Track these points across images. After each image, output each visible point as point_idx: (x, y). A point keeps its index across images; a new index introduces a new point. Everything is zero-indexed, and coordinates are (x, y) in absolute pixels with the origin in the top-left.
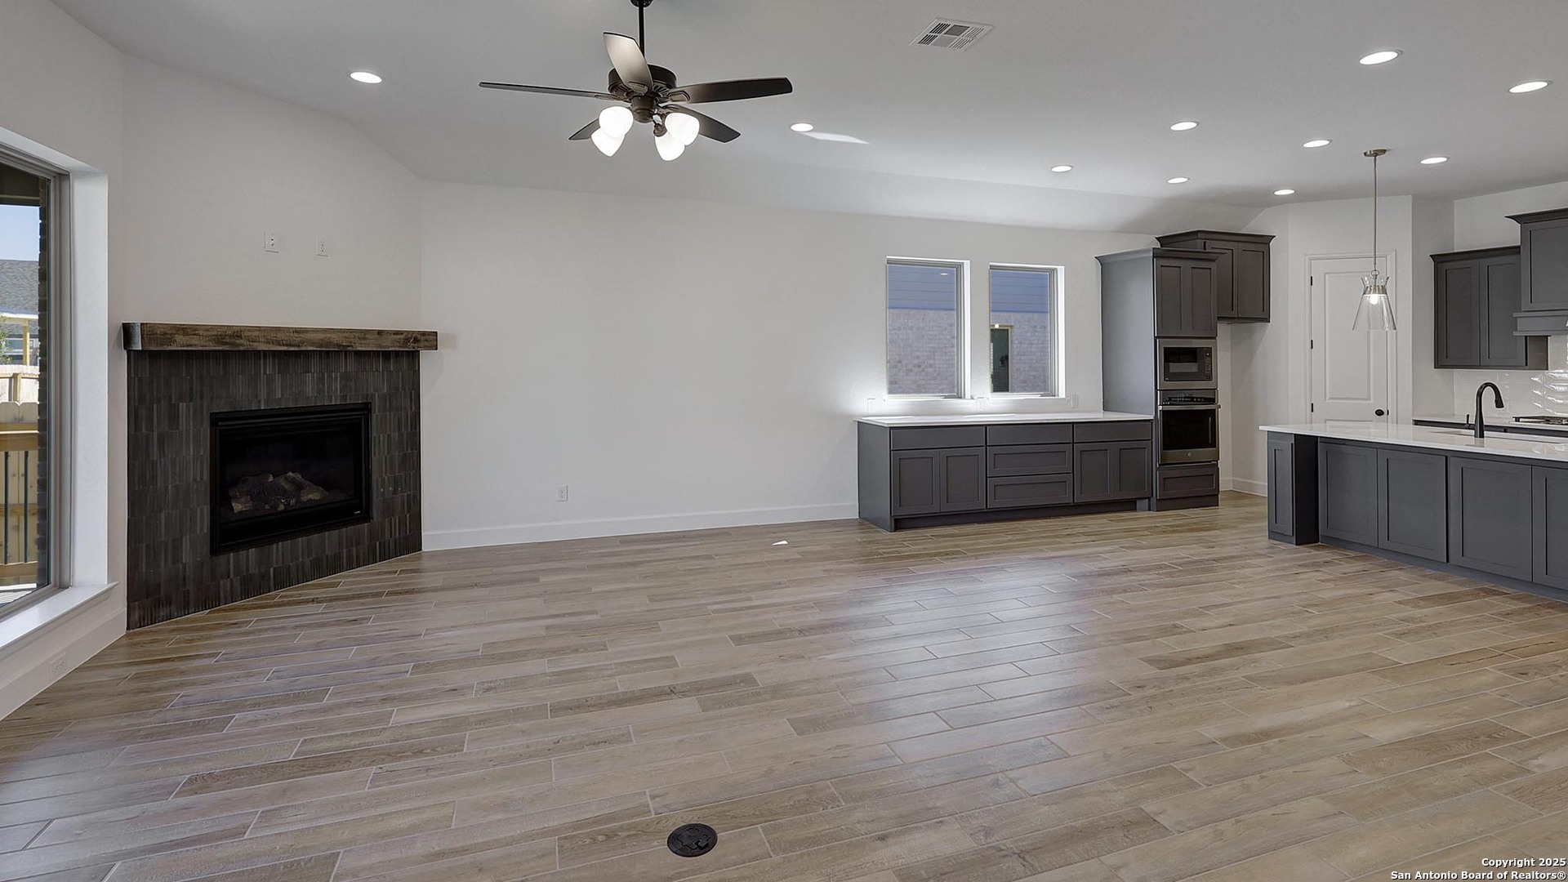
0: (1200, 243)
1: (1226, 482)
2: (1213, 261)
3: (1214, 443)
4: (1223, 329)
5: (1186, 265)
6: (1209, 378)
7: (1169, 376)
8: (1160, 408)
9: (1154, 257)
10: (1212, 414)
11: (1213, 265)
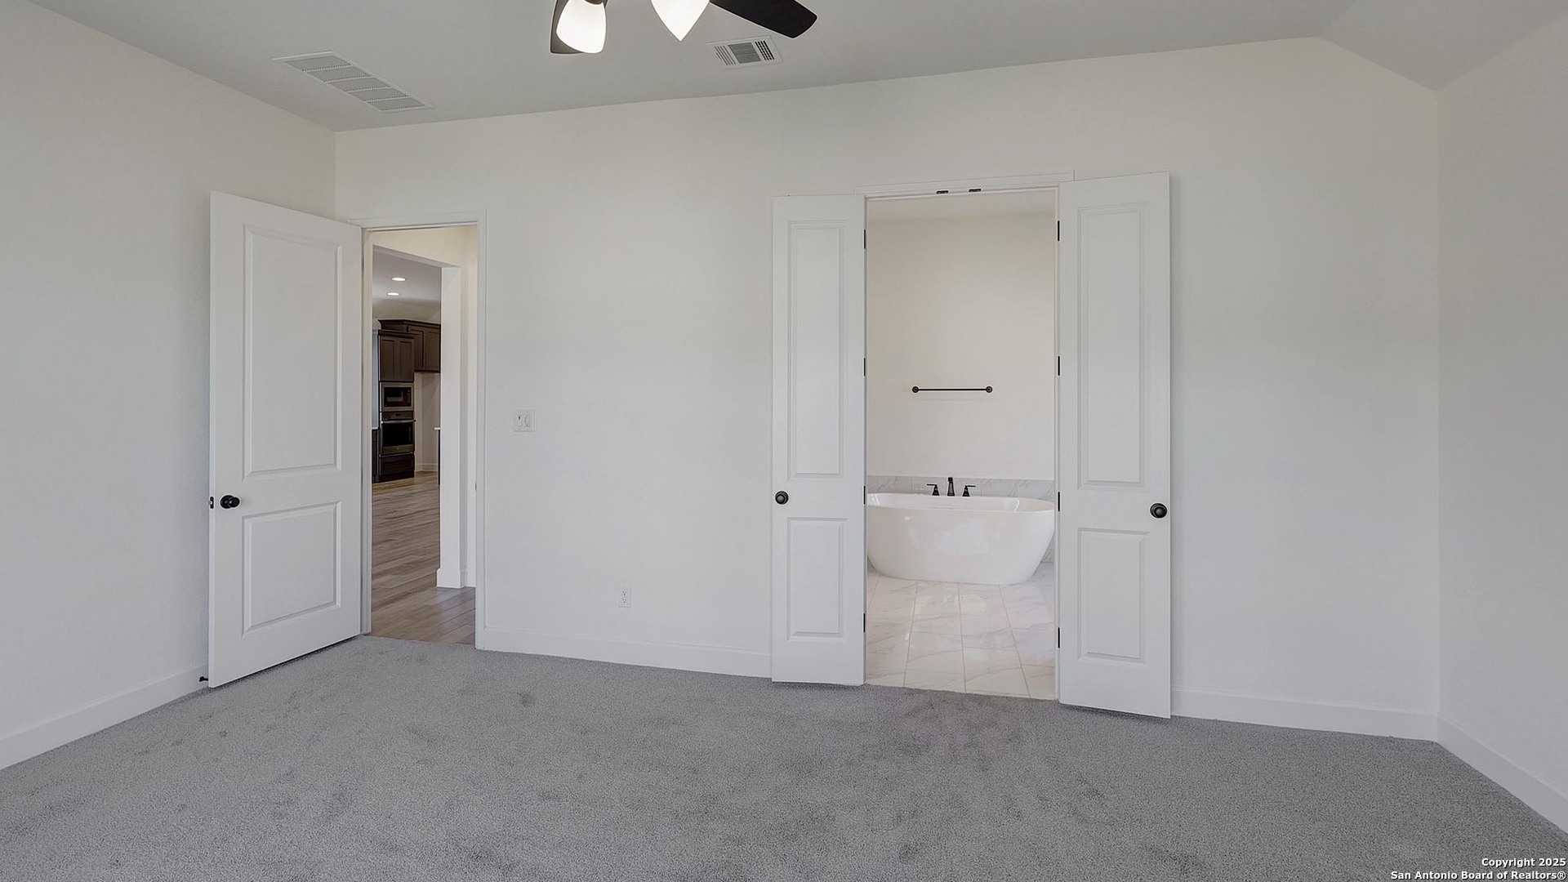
0: (405, 327)
1: (418, 465)
2: (412, 338)
3: (412, 442)
4: (417, 376)
5: (398, 340)
6: (409, 405)
7: (386, 403)
8: (382, 422)
9: (379, 334)
10: (411, 425)
11: (412, 341)
